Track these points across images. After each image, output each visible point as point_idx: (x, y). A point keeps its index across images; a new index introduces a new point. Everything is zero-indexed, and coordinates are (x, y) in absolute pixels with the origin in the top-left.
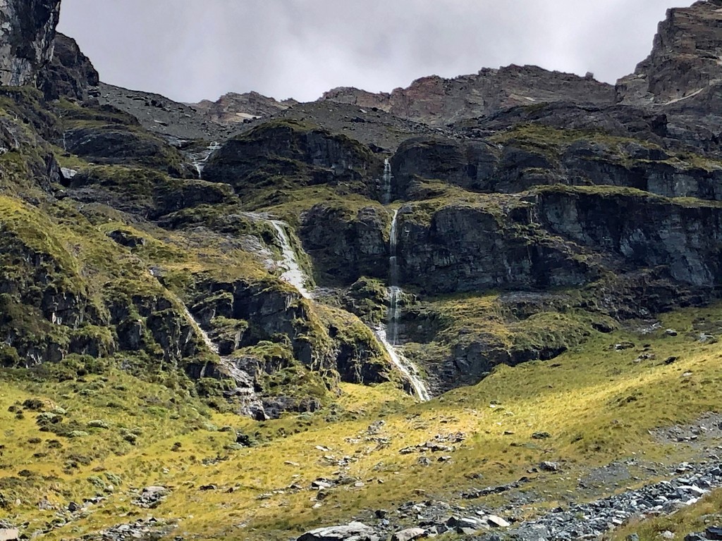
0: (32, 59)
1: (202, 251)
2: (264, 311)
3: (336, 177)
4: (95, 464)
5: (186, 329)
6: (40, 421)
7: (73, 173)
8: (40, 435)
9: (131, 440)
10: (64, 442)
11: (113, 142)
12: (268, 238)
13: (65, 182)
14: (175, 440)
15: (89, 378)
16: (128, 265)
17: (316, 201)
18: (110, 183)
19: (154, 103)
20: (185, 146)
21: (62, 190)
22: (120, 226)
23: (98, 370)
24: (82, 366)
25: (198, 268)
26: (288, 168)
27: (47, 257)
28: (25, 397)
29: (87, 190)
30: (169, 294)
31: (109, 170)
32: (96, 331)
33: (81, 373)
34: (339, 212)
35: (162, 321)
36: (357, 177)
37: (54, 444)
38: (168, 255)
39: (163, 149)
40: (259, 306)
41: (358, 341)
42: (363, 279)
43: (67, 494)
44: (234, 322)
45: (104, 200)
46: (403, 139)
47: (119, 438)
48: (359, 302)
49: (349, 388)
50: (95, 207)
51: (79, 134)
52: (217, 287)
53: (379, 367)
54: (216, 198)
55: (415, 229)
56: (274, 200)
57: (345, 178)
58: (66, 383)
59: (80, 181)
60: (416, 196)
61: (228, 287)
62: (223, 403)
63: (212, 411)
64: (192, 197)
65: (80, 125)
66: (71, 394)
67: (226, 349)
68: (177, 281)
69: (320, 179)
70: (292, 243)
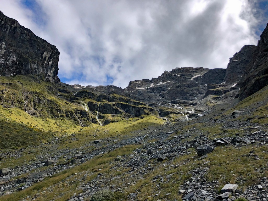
0: (54, 79)
1: (76, 106)
2: (84, 114)
3: (92, 98)
4: (64, 131)
5: (74, 115)
6: (57, 125)
7: (60, 94)
8: (57, 127)
9: (68, 128)
10: (60, 128)
11: (64, 91)
12: (84, 105)
13: (58, 95)
14: (73, 129)
15: (62, 120)
16: (68, 107)
17: (90, 101)
18: (64, 96)
19: (68, 85)
20: (73, 92)
21: (58, 96)
22: (66, 102)
23: (63, 119)
24: (62, 119)
25: (76, 108)
26: (86, 96)
27: (58, 105)
28: (55, 122)
29: (61, 96)
30: (72, 111)
31: (64, 94)
32: (63, 115)
33: (61, 119)
34: (93, 102)
35: (71, 114)
36: (94, 98)
37: (59, 128)
38: (72, 106)
39: (71, 92)
40: (83, 113)
41: (94, 118)
42: (95, 111)
43: (62, 134)
44: (80, 115)
45: (63, 98)
46: (100, 94)
47: (67, 128)
48: (94, 113)
49: (93, 124)
50: (63, 99)
51: (60, 89)
52: (78, 110)
53: (96, 122)
54: (78, 99)
55: (102, 105)
56: (84, 100)
57: (93, 98)
58: (60, 121)
59: (60, 95)
60: (101, 101)
61: (79, 111)
62: (78, 124)
63: (77, 125)
64: (74, 99)
65: (60, 88)
66: (60, 122)
67: (79, 118)
68: (73, 109)
69: (90, 98)
70: (87, 106)
